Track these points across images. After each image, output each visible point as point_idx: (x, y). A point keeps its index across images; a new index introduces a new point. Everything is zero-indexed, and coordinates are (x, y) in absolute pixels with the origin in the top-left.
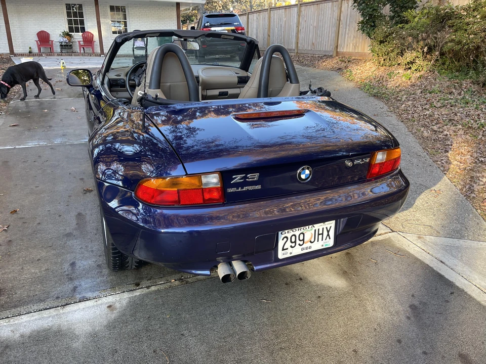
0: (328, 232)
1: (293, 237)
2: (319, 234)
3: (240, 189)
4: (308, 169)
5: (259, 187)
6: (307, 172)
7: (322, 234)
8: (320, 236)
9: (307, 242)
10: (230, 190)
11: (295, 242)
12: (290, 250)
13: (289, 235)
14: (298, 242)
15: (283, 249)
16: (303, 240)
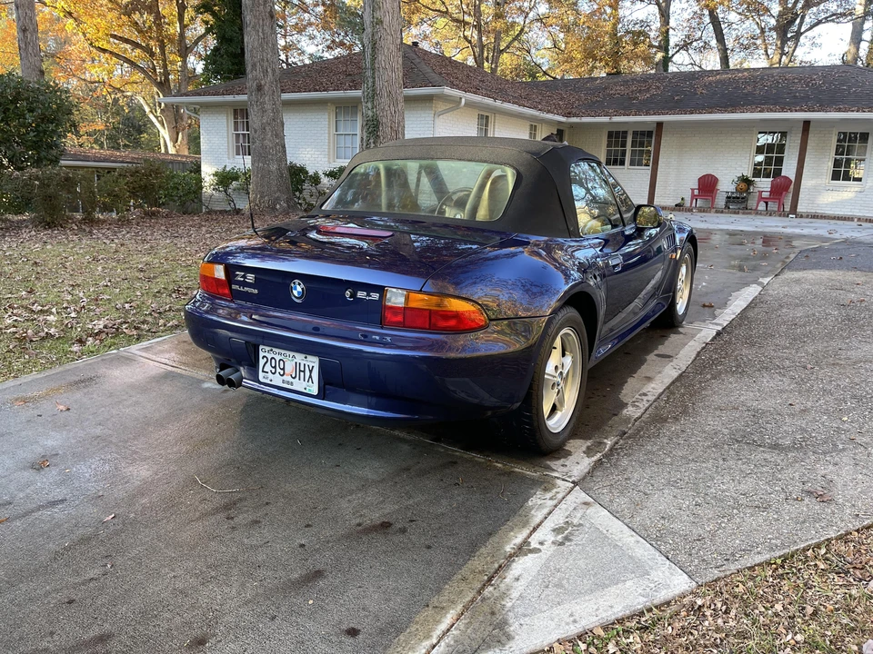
0: (311, 371)
1: (273, 361)
2: (300, 371)
3: (241, 289)
4: (299, 284)
5: (256, 291)
6: (299, 289)
7: (304, 371)
8: (302, 374)
9: (287, 375)
10: (234, 287)
11: (275, 367)
12: (270, 375)
13: (269, 356)
14: (278, 370)
15: (263, 371)
16: (283, 369)
